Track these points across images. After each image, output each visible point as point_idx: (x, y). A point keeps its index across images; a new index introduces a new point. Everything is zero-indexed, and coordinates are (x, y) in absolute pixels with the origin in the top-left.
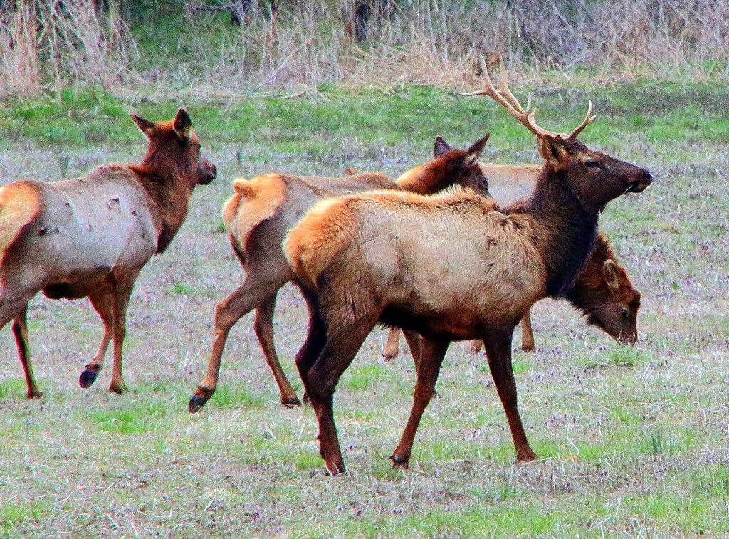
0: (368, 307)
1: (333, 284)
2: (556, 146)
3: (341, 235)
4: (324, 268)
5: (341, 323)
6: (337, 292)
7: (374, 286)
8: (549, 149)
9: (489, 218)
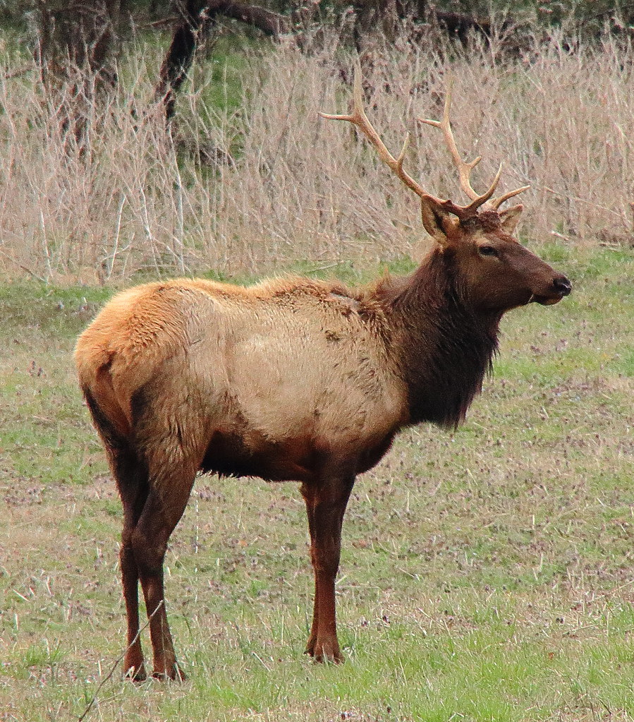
0: (198, 439)
1: (155, 404)
2: (441, 213)
3: (163, 338)
4: (142, 382)
5: (166, 461)
6: (159, 417)
7: (202, 407)
8: (431, 217)
9: (327, 305)
